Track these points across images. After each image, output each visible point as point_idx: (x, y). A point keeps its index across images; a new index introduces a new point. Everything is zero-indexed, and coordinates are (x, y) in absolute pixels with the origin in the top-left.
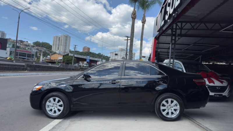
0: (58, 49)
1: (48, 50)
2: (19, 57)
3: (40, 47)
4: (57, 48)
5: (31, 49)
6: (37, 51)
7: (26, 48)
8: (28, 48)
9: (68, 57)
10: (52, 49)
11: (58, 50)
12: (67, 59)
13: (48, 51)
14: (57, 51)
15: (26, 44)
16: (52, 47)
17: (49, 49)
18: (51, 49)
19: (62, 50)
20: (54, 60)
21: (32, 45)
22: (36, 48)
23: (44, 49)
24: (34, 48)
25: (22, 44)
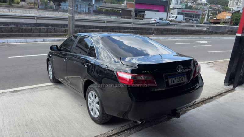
0: (237, 4)
1: (223, 6)
2: (186, 18)
3: (214, 4)
4: (235, 3)
5: (203, 8)
6: (210, 9)
7: (198, 7)
8: (200, 7)
9: (238, 15)
10: (229, 5)
11: (237, 6)
12: (236, 18)
13: (223, 8)
14: (235, 7)
15: (199, 3)
16: (229, 3)
17: (225, 6)
18: (227, 6)
19: (241, 5)
20: (221, 20)
21: (205, 4)
22: (210, 6)
23: (217, 6)
24: (207, 6)
25: (194, 3)
